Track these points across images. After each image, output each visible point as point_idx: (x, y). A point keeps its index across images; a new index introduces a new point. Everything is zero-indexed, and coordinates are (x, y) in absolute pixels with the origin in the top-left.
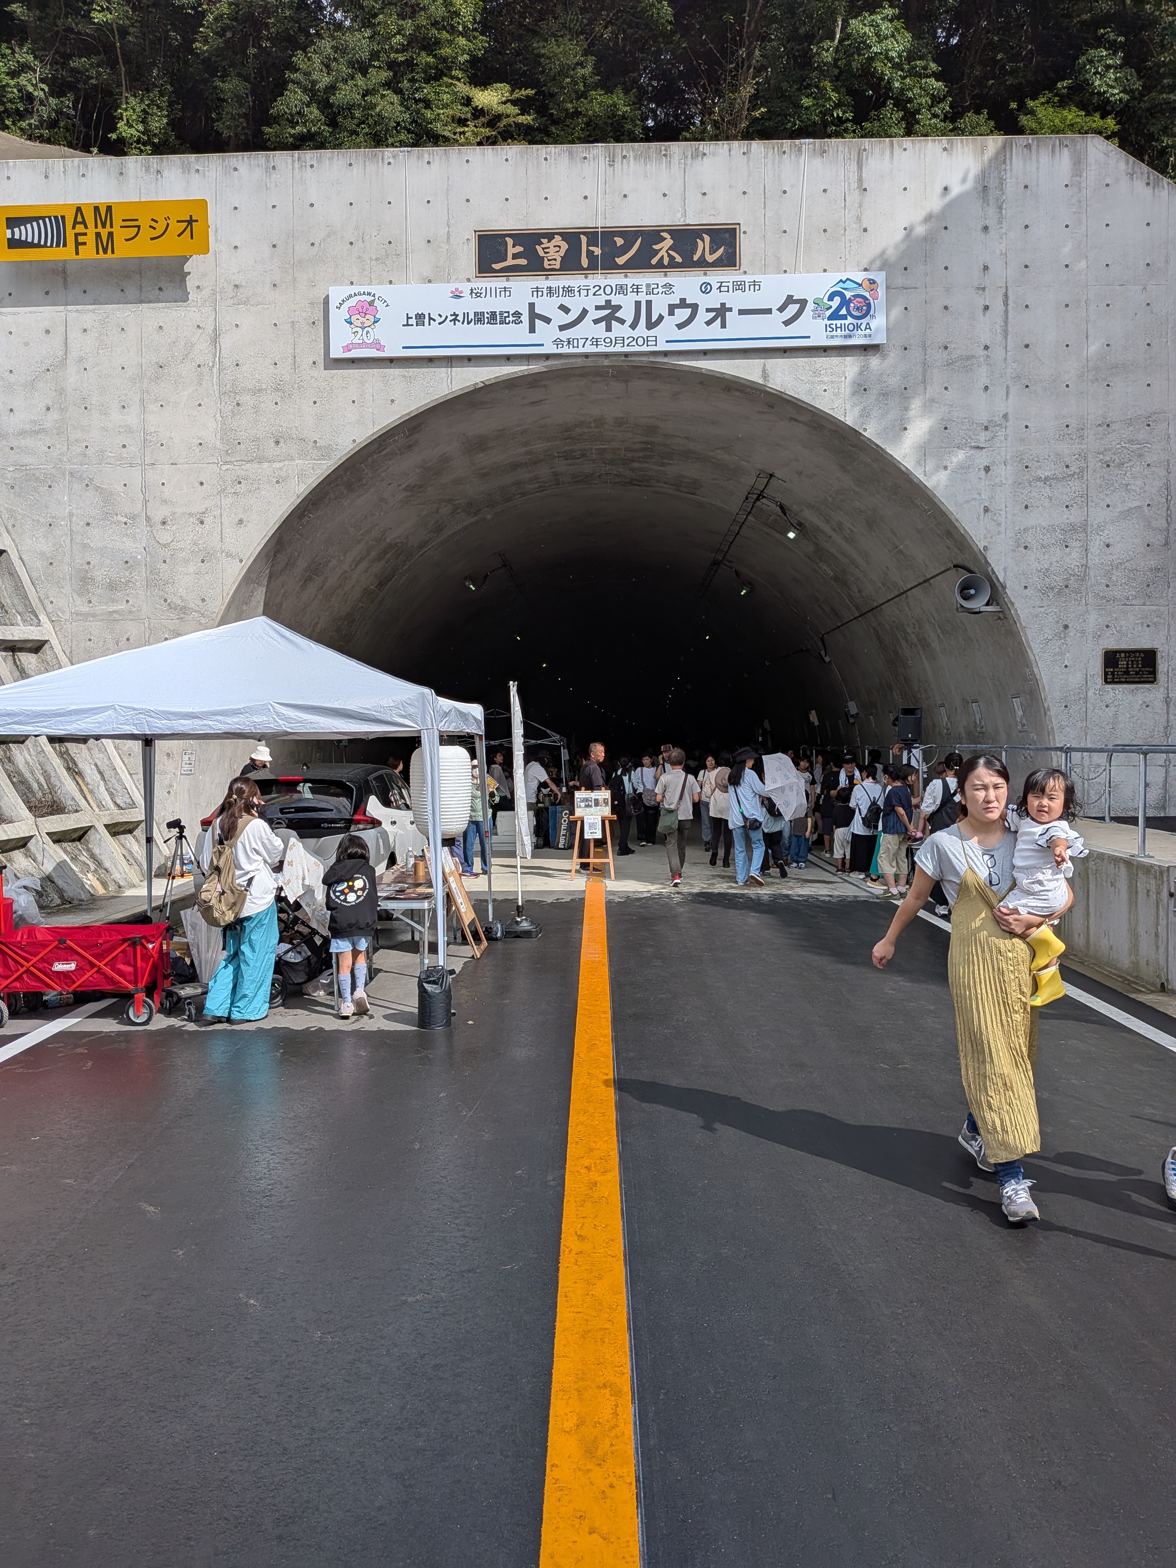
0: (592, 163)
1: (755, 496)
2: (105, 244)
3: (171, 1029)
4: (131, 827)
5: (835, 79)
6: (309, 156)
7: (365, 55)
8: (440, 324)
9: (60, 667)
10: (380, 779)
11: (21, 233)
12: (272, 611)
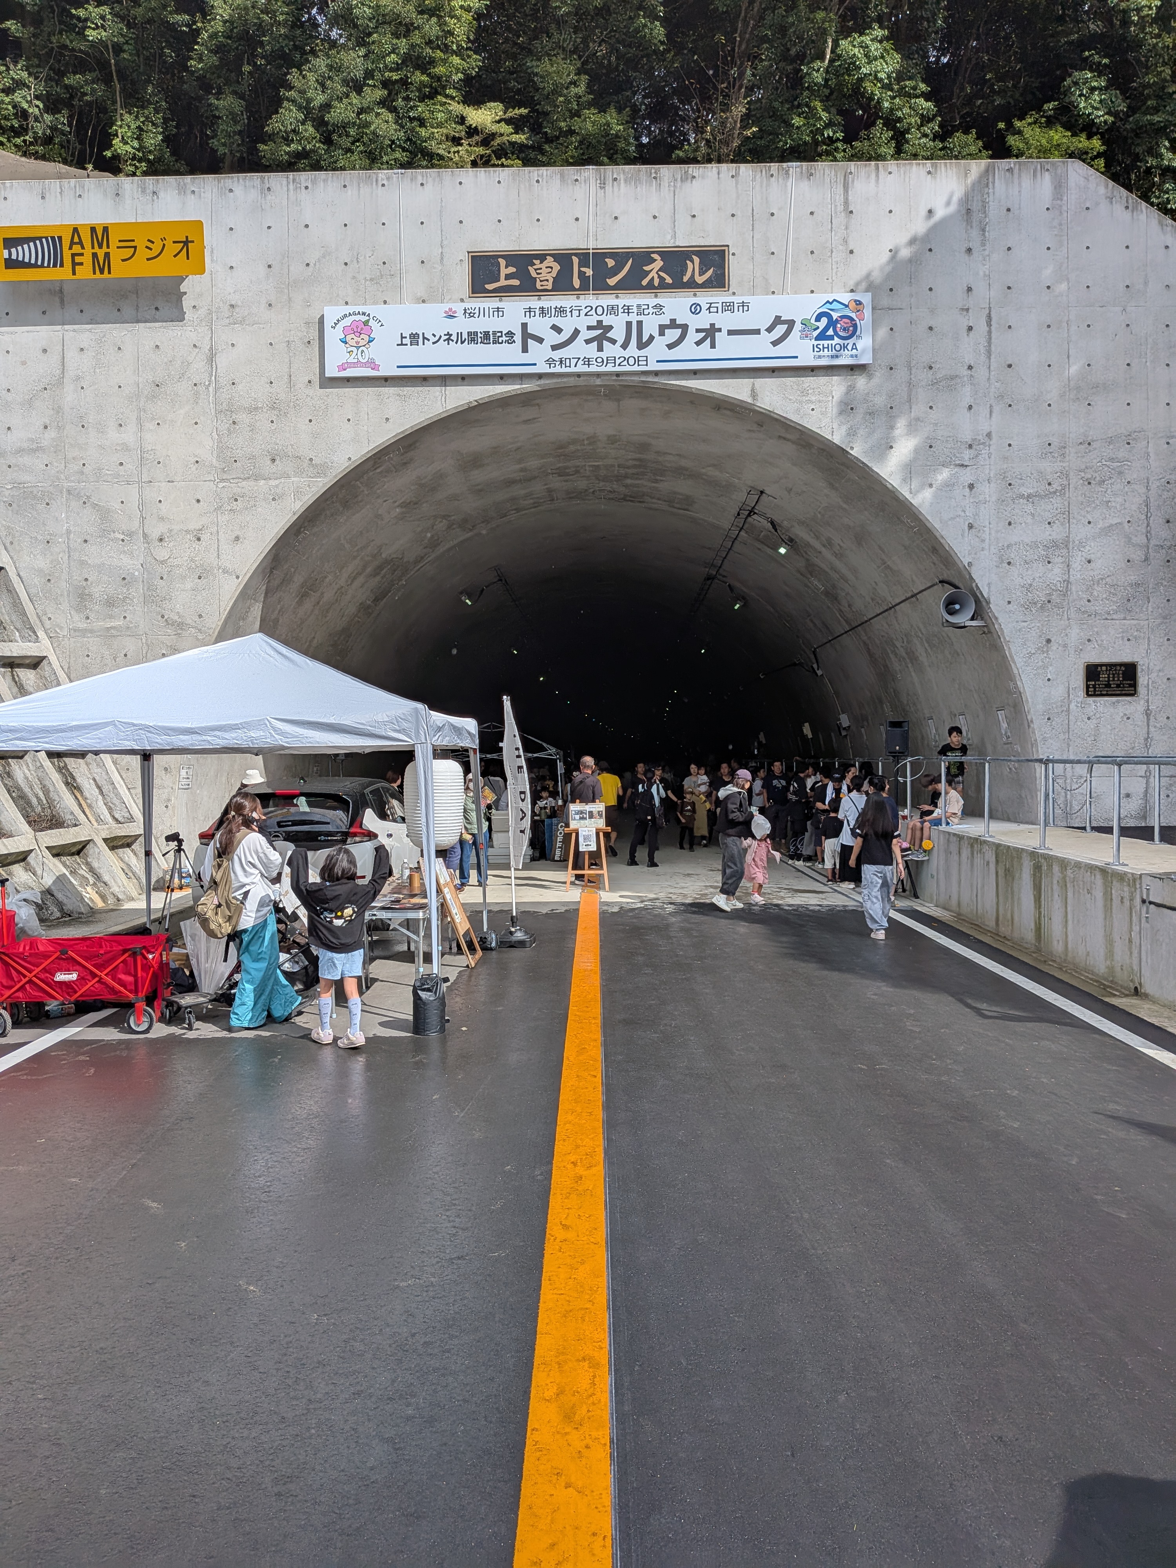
0: (583, 185)
1: (747, 513)
2: (102, 265)
3: (172, 1036)
4: (129, 841)
5: (825, 100)
6: (305, 177)
7: (359, 74)
8: (434, 343)
9: (59, 684)
10: (375, 792)
11: (17, 253)
12: (269, 627)
